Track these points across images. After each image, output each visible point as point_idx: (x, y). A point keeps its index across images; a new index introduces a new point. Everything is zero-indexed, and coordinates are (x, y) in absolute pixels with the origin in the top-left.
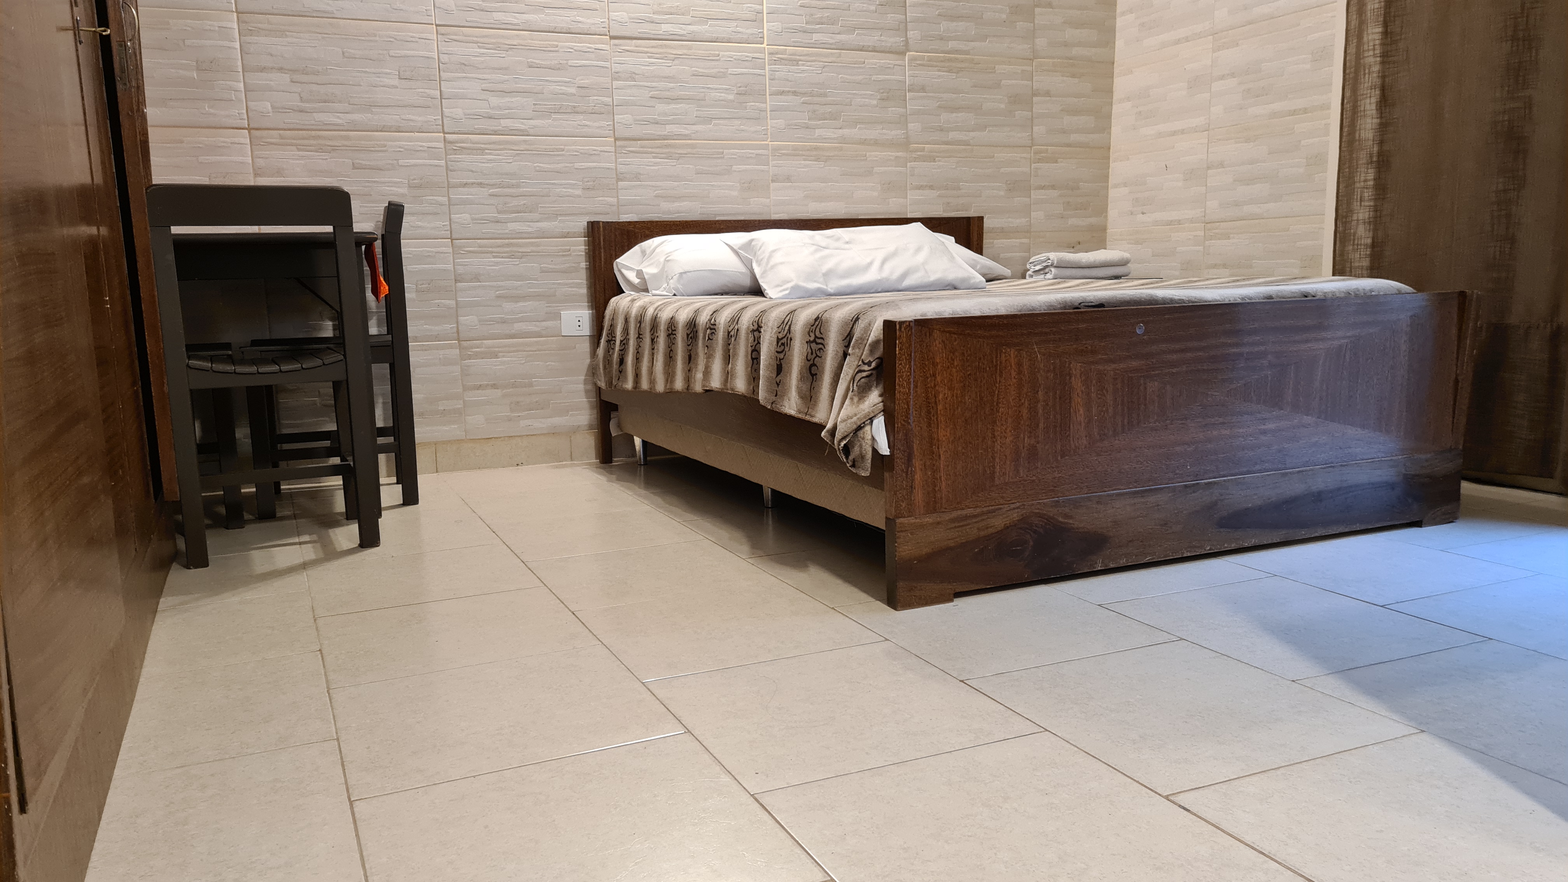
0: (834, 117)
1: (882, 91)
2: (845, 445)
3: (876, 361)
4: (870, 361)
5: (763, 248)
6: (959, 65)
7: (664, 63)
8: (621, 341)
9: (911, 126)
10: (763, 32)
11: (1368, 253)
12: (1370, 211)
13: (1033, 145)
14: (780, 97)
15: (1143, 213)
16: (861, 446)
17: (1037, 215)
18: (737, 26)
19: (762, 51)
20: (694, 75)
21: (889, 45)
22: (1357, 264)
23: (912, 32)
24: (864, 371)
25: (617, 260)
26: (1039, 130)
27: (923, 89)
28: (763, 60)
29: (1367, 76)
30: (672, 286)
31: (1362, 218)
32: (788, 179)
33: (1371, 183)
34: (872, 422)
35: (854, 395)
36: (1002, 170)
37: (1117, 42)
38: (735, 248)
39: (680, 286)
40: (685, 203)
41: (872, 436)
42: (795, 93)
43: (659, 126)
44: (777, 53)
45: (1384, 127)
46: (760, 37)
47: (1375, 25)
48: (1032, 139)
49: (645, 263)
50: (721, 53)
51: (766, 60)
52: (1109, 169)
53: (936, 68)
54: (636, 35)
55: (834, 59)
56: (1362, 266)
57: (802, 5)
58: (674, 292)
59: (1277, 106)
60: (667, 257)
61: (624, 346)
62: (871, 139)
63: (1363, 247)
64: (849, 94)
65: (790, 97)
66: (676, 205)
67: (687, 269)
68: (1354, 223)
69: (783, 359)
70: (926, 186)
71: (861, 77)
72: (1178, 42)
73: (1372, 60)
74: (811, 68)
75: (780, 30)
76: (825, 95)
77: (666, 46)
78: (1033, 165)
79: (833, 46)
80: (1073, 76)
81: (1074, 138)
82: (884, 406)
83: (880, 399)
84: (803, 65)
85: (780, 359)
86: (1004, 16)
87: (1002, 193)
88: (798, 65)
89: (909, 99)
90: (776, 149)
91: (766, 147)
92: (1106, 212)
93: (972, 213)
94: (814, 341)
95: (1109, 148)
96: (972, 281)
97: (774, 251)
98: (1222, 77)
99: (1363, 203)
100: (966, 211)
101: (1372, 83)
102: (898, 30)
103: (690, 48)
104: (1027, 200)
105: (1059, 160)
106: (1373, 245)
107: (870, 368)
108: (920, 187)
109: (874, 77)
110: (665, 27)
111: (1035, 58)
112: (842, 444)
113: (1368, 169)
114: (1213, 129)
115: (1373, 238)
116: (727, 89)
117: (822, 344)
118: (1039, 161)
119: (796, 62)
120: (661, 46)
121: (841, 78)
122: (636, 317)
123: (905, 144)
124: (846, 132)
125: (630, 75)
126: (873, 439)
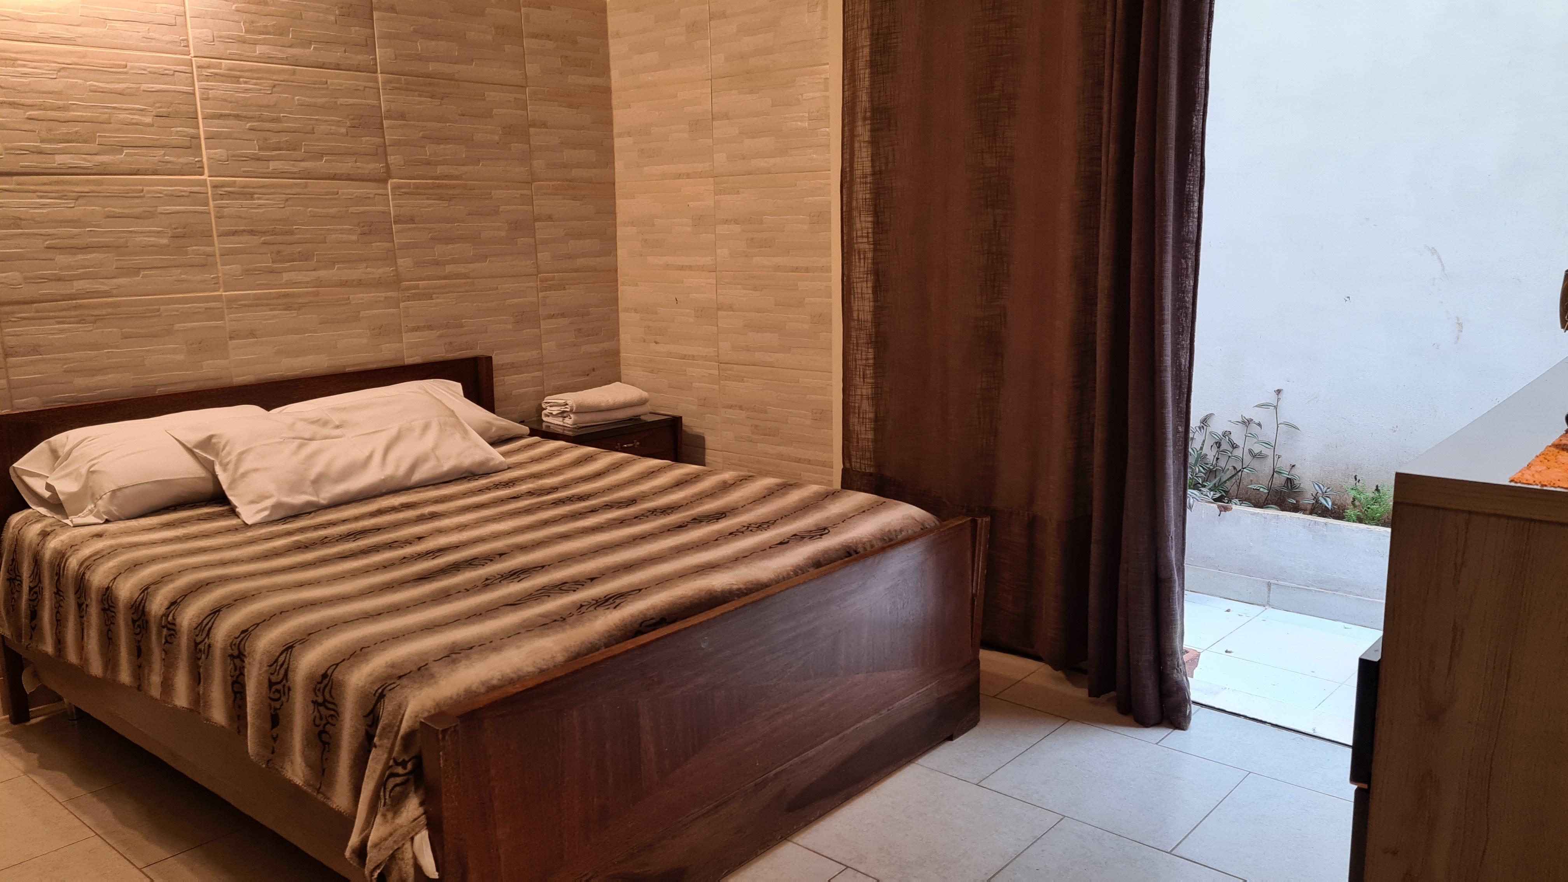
0: (305, 257)
1: (362, 224)
2: (379, 874)
3: (412, 760)
4: (404, 760)
5: (227, 449)
6: (452, 192)
7: (63, 203)
8: (31, 589)
9: (400, 262)
10: (201, 161)
11: (872, 426)
12: (872, 388)
13: (539, 273)
14: (232, 237)
15: (656, 343)
16: (400, 869)
17: (548, 346)
18: (164, 155)
19: (203, 183)
20: (108, 217)
21: (367, 172)
22: (863, 436)
23: (392, 157)
24: (398, 775)
25: (15, 465)
26: (544, 256)
27: (412, 220)
28: (206, 195)
29: (862, 261)
30: (102, 510)
31: (865, 394)
32: (252, 334)
33: (871, 361)
34: (412, 839)
35: (388, 810)
36: (508, 302)
37: (616, 163)
38: (189, 446)
39: (113, 509)
40: (110, 376)
41: (414, 853)
42: (252, 232)
43: (63, 283)
44: (222, 186)
45: (878, 310)
46: (199, 167)
47: (868, 214)
48: (538, 267)
49: (59, 473)
50: (146, 188)
51: (210, 194)
52: (617, 291)
53: (425, 196)
54: (17, 169)
55: (298, 190)
56: (868, 438)
57: (251, 128)
58: (106, 517)
59: (780, 260)
60: (91, 467)
61: (35, 596)
62: (354, 280)
63: (867, 421)
64: (322, 229)
65: (246, 238)
66: (97, 380)
67: (122, 483)
68: (858, 397)
69: (279, 709)
70: (424, 327)
71: (334, 210)
72: (679, 176)
73: (864, 244)
74: (271, 202)
75: (224, 158)
76: (292, 233)
77: (63, 182)
78: (540, 294)
79: (296, 176)
80: (575, 198)
81: (581, 262)
82: (427, 819)
83: (421, 810)
84: (259, 199)
85: (276, 709)
86: (497, 138)
87: (509, 327)
88: (252, 199)
89: (396, 232)
90: (232, 300)
91: (219, 299)
92: (618, 335)
93: (478, 351)
94: (322, 704)
95: (617, 271)
96: (491, 464)
97: (243, 453)
98: (726, 222)
99: (866, 380)
100: (472, 349)
101: (867, 268)
102: (376, 154)
103: (99, 183)
104: (537, 330)
105: (567, 287)
106: (876, 419)
107: (405, 772)
108: (417, 329)
109: (351, 210)
110: (60, 159)
111: (534, 180)
112: (376, 875)
113: (868, 348)
114: (721, 271)
115: (876, 413)
116: (158, 232)
117: (334, 710)
118: (546, 289)
119: (251, 196)
120: (57, 183)
121: (310, 212)
122: (51, 563)
123: (395, 282)
124: (323, 273)
125: (13, 221)
126: (415, 858)
